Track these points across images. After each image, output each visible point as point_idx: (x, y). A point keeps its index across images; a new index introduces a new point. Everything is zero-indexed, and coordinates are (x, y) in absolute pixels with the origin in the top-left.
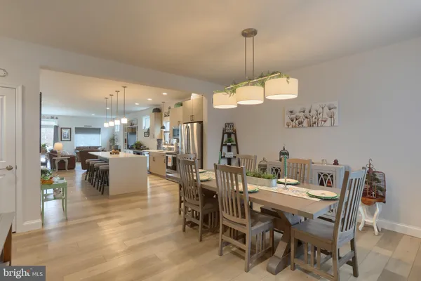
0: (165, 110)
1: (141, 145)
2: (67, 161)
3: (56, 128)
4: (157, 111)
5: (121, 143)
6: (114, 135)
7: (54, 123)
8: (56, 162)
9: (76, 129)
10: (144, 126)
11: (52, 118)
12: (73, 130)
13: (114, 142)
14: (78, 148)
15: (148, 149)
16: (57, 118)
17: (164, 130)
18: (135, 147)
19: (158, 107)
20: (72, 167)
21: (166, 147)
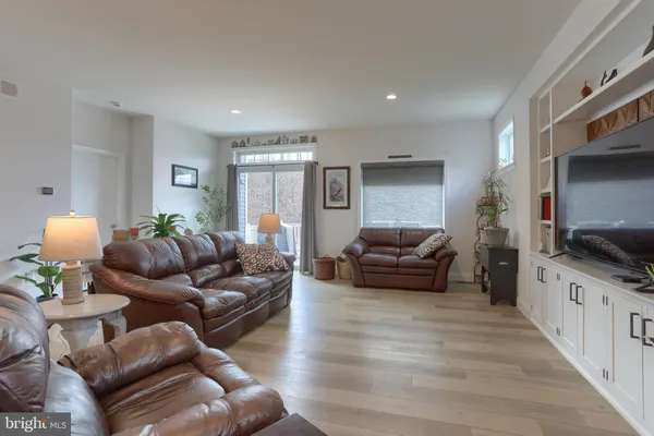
3: (311, 168)
7: (306, 155)
11: (304, 140)
12: (357, 174)
13: (493, 216)
16: (314, 140)
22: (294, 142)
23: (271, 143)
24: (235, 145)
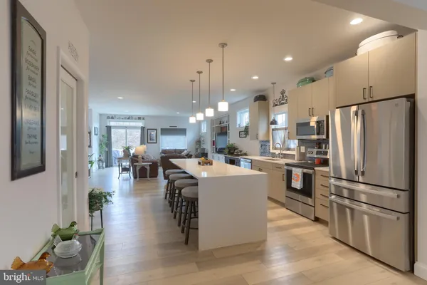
0: (274, 96)
1: (235, 149)
2: (148, 168)
3: (143, 129)
4: (261, 98)
5: (208, 146)
6: (200, 137)
7: (140, 124)
8: (138, 169)
9: (162, 129)
10: (238, 123)
11: (139, 118)
12: (159, 131)
13: (200, 145)
14: (164, 151)
15: (246, 154)
16: (143, 119)
17: (273, 127)
18: (227, 151)
19: (261, 94)
20: (154, 174)
21: (277, 152)
22: (136, 119)
23: (125, 118)
24: (108, 118)
